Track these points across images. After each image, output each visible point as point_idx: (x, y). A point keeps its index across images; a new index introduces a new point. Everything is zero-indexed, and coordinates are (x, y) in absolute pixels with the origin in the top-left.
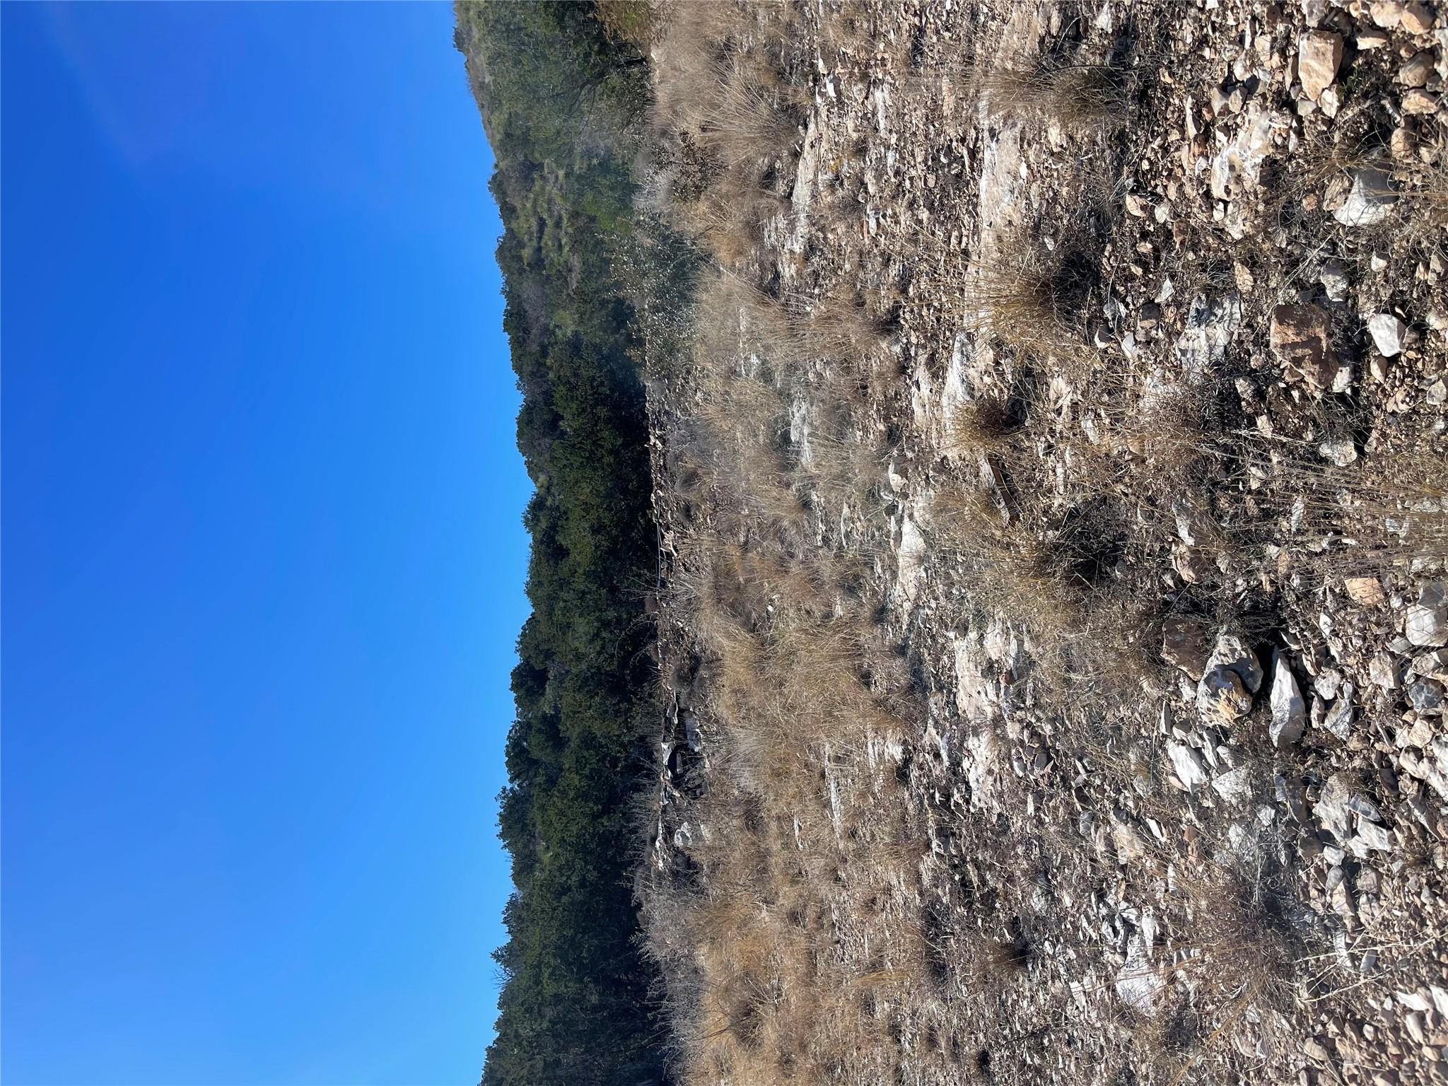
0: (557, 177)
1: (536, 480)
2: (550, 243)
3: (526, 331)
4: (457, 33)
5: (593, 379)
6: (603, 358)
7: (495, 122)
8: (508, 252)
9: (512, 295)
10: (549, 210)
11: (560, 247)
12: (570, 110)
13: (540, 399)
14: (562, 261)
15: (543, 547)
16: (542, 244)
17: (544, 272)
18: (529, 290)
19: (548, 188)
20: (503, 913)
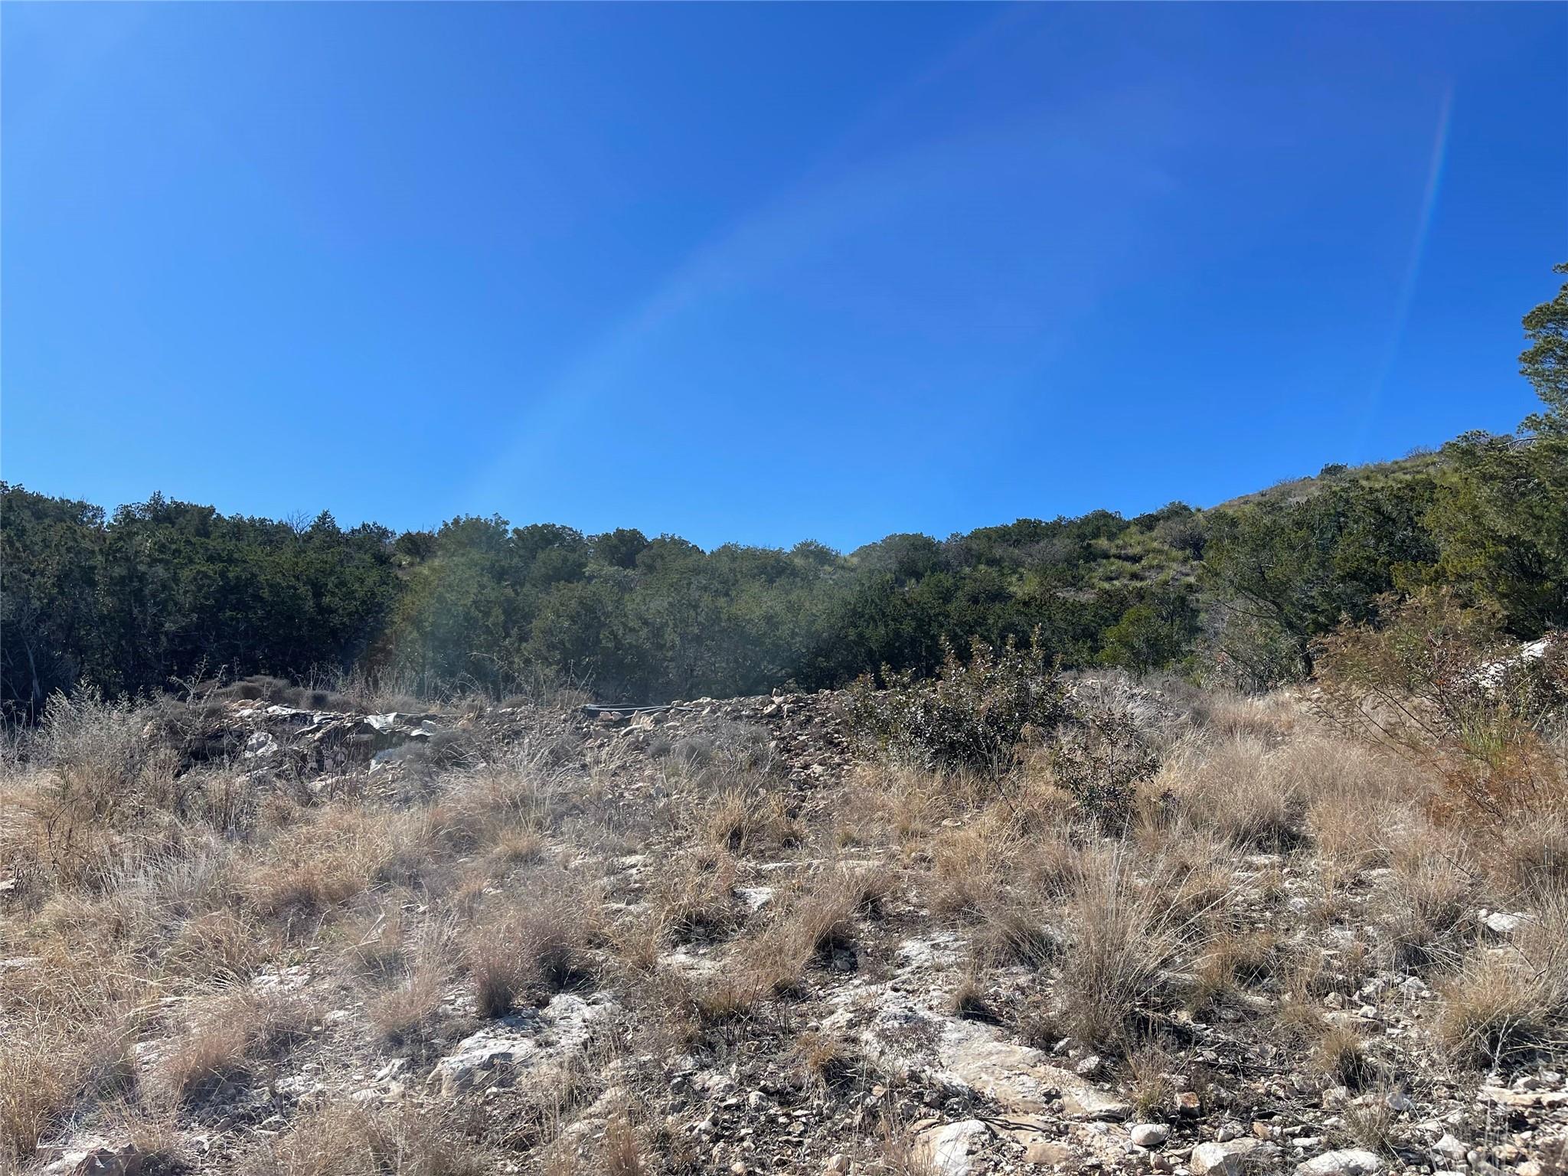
0: (1188, 575)
1: (852, 555)
2: (1113, 568)
3: (1017, 543)
4: (1341, 468)
5: (947, 616)
6: (971, 627)
7: (1247, 508)
8: (1104, 524)
9: (1055, 529)
10: (1151, 567)
11: (1110, 579)
12: (1245, 588)
13: (942, 558)
14: (1094, 580)
15: (772, 562)
16: (1112, 559)
17: (1081, 561)
18: (1062, 546)
19: (1175, 565)
20: (375, 524)
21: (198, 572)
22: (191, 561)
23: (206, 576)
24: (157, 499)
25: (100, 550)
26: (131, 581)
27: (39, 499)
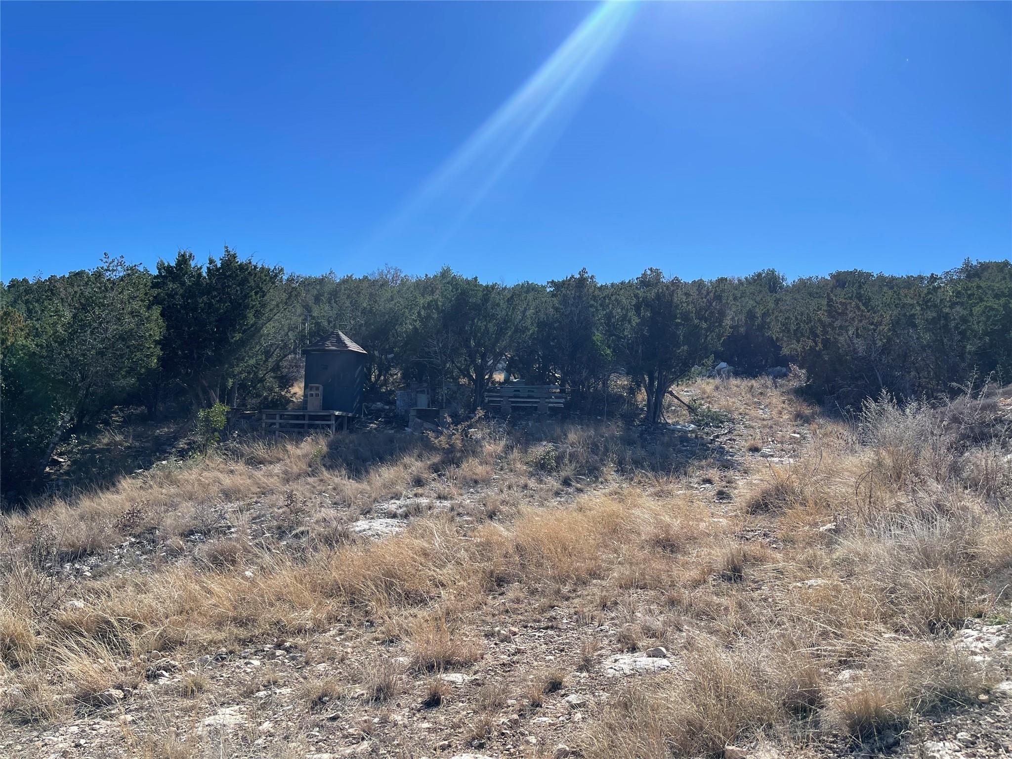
21: (986, 307)
22: (981, 300)
23: (992, 309)
24: (967, 263)
25: (917, 303)
26: (940, 320)
27: (893, 279)
